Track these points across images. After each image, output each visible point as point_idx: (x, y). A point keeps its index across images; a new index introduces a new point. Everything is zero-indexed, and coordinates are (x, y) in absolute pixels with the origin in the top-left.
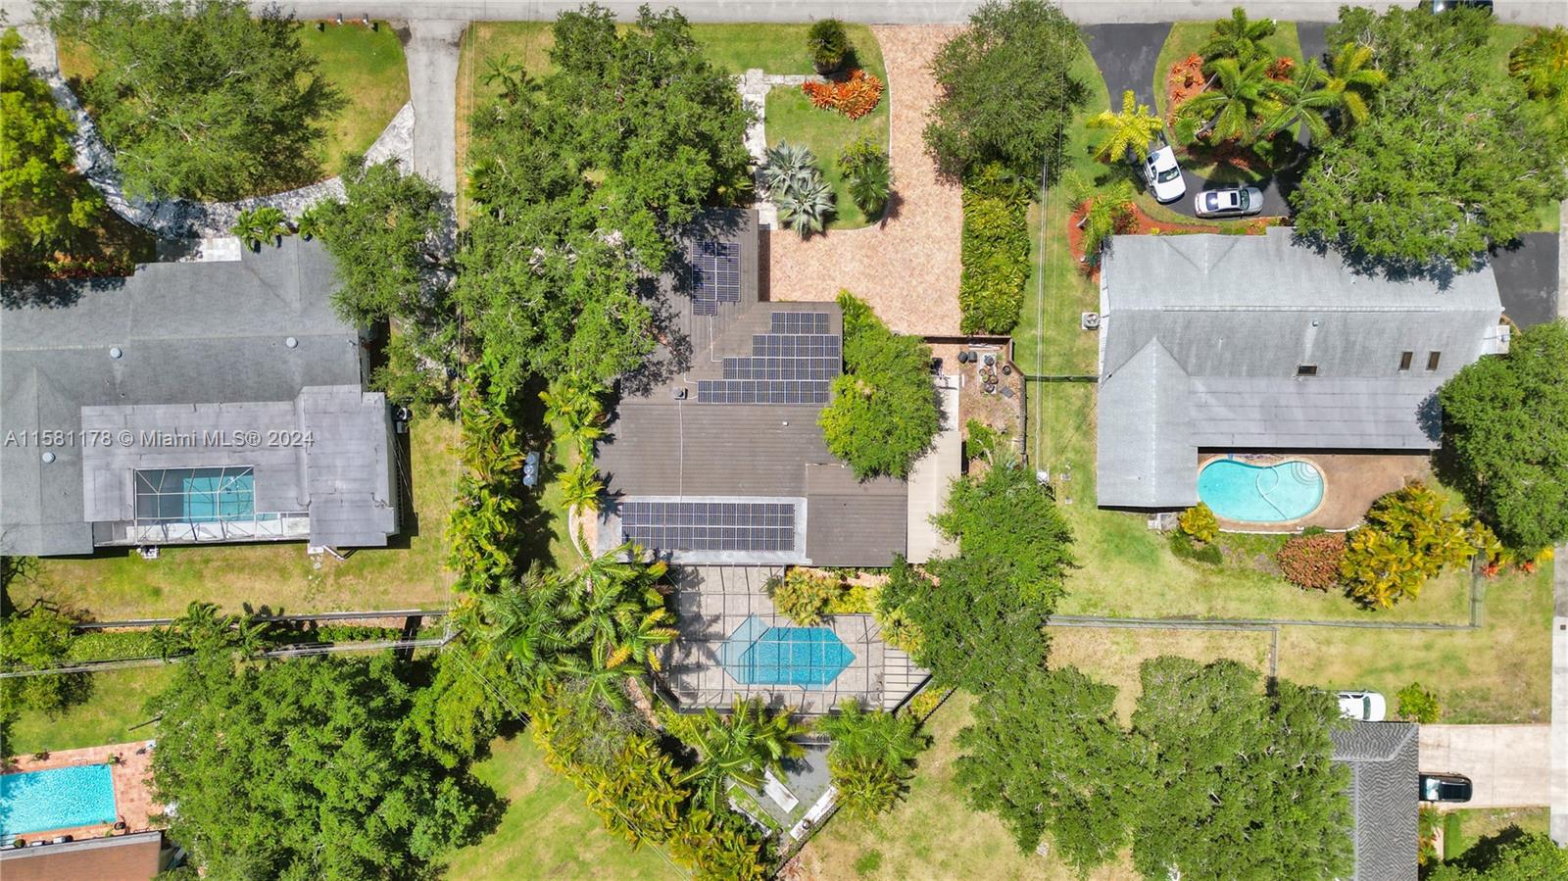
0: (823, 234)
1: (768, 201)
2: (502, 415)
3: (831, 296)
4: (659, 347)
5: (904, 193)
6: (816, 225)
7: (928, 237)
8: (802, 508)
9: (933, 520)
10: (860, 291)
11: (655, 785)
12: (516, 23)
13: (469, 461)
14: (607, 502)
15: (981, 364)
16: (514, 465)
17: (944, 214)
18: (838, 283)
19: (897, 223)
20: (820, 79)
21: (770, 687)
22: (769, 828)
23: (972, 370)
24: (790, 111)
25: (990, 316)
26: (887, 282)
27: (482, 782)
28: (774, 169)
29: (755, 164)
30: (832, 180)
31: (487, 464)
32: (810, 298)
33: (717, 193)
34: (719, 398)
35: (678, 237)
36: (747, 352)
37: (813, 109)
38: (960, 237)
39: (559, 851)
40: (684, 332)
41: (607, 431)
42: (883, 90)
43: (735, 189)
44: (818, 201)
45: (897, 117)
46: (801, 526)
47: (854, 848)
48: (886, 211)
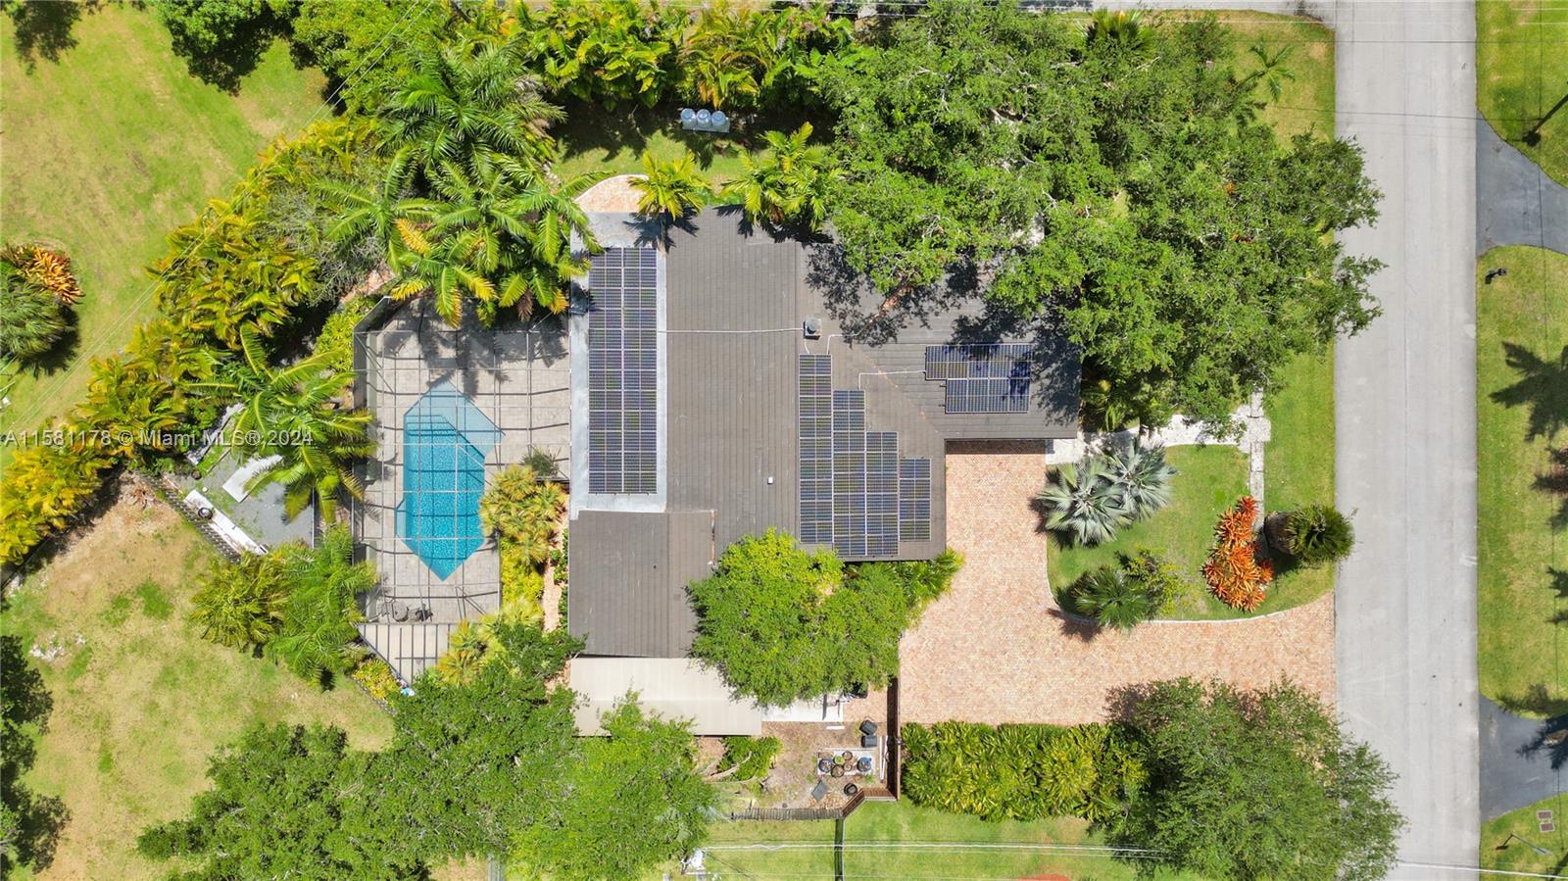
0: (1041, 529)
1: (1087, 451)
2: (778, 69)
3: (954, 541)
4: (878, 297)
5: (1099, 641)
6: (1055, 520)
7: (1039, 677)
8: (650, 505)
9: (632, 696)
10: (961, 582)
11: (241, 297)
12: (1333, 93)
13: (709, 21)
14: (656, 226)
15: (859, 753)
16: (707, 89)
17: (1070, 698)
18: (971, 549)
19: (1057, 632)
20: (1258, 522)
21: (400, 460)
22: (201, 460)
23: (851, 741)
24: (1213, 479)
25: (928, 768)
26: (974, 618)
27: (262, 56)
28: (1135, 460)
29: (1142, 432)
30: (1119, 541)
31: (705, 49)
32: (950, 511)
33: (1099, 378)
34: (806, 387)
35: (1036, 324)
36: (872, 424)
37: (1216, 514)
38: (1039, 722)
39: (166, 165)
40: (901, 334)
41: (756, 225)
42: (1244, 612)
43: (1106, 405)
44: (1091, 524)
45: (1206, 631)
46: (626, 504)
47: (174, 580)
48: (1074, 617)
